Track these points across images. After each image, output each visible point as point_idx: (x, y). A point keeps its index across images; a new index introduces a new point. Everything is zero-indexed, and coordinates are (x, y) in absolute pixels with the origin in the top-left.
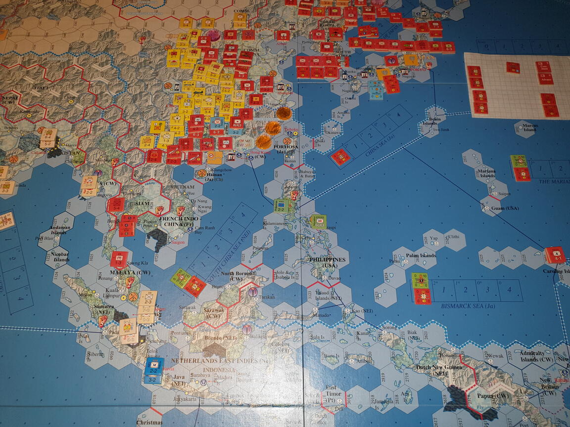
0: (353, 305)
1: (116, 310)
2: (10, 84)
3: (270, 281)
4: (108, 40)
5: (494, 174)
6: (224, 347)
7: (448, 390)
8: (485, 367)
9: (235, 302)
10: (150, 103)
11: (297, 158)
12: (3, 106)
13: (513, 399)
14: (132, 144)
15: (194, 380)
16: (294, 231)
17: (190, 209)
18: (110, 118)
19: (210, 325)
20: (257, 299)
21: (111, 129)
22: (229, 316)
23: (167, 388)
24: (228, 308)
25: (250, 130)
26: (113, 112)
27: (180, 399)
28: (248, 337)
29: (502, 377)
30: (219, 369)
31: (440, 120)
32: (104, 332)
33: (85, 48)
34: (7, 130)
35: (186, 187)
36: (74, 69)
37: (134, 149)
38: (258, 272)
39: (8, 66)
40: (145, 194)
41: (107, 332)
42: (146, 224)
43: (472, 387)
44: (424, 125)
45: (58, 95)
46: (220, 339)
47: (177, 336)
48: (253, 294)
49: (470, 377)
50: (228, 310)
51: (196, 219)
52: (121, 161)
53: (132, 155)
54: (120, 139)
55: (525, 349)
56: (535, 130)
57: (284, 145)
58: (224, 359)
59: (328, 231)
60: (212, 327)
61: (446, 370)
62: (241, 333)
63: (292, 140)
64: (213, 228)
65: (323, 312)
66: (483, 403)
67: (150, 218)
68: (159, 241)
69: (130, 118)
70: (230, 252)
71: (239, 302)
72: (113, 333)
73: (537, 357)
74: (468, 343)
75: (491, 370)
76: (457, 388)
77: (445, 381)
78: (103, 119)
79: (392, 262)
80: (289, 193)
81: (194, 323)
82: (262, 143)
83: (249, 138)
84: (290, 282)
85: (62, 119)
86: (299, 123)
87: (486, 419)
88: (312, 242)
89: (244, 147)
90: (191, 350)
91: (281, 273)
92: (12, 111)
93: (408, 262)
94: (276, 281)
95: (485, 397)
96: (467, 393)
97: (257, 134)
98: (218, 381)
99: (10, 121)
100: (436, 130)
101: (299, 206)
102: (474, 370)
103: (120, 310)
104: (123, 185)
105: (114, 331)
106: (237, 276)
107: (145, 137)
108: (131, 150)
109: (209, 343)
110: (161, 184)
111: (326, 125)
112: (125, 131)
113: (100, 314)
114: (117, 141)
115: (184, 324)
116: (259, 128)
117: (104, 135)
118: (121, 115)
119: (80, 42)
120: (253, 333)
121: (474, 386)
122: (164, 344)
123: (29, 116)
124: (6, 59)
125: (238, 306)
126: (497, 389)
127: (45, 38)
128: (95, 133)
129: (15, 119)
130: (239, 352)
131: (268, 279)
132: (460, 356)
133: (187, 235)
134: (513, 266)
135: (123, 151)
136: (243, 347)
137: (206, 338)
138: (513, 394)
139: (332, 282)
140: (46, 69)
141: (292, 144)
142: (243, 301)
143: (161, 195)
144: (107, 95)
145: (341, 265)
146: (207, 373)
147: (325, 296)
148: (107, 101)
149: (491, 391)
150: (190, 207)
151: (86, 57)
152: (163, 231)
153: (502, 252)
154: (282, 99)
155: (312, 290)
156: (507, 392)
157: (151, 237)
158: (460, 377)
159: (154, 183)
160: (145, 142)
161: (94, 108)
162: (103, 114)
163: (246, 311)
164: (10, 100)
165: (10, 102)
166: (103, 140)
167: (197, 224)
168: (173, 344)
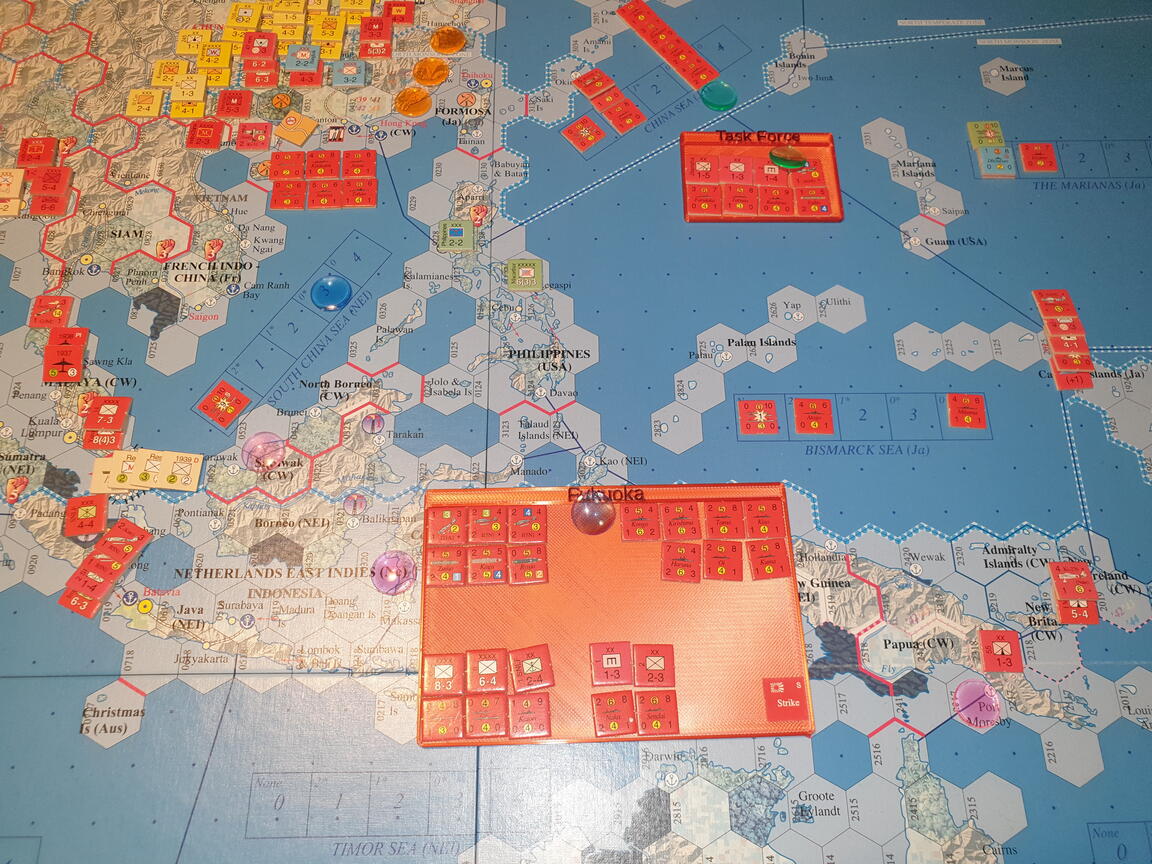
0: (602, 448)
1: (50, 464)
3: (415, 400)
5: (931, 169)
6: (300, 542)
7: (817, 634)
8: (902, 581)
9: (331, 445)
10: (156, 20)
11: (488, 136)
13: (964, 649)
14: (108, 108)
15: (225, 616)
16: (474, 294)
17: (235, 245)
18: (60, 52)
19: (268, 495)
20: (381, 440)
21: (62, 76)
22: (313, 476)
23: (161, 635)
24: (312, 459)
25: (382, 78)
26: (68, 39)
27: (191, 660)
28: (357, 521)
29: (940, 603)
30: (286, 591)
31: (813, 57)
32: (17, 512)
35: (230, 197)
37: (113, 117)
38: (387, 383)
40: (134, 213)
41: (24, 512)
42: (133, 277)
43: (872, 626)
44: (779, 69)
46: (292, 524)
47: (188, 519)
48: (373, 428)
49: (867, 605)
50: (312, 461)
51: (248, 266)
52: (81, 142)
53: (109, 130)
54: (82, 96)
55: (994, 542)
56: (1026, 78)
57: (458, 107)
58: (298, 569)
59: (554, 293)
60: (275, 499)
61: (814, 590)
62: (342, 511)
63: (478, 96)
64: (286, 286)
65: (535, 465)
66: (895, 661)
67: (144, 264)
68: (160, 313)
69: (108, 51)
70: (322, 337)
71: (340, 444)
72: (40, 514)
73: (1021, 558)
74: (864, 530)
75: (916, 587)
76: (838, 628)
77: (810, 613)
79: (694, 356)
80: (466, 210)
81: (232, 492)
82: (409, 103)
83: (378, 93)
84: (462, 401)
86: (495, 61)
87: (902, 693)
88: (515, 317)
89: (366, 112)
90: (222, 549)
91: (441, 382)
93: (731, 358)
94: (428, 401)
95: (900, 646)
96: (861, 639)
97: (398, 85)
98: (280, 617)
100: (804, 78)
101: (488, 238)
102: (878, 588)
103: (59, 464)
104: (83, 194)
105: (43, 511)
106: (337, 390)
107: (139, 92)
108: (106, 119)
109: (264, 534)
110: (174, 192)
111: (556, 66)
112: (96, 79)
113: (11, 474)
114: (76, 99)
115: (209, 493)
116: (403, 72)
117: (46, 89)
118: (88, 44)
120: (370, 513)
121: (878, 622)
122: (158, 537)
125: (337, 454)
126: (929, 629)
128: (24, 82)
130: (333, 553)
131: (409, 396)
132: (846, 559)
133: (225, 301)
134: (971, 364)
135: (88, 123)
136: (343, 543)
137: (258, 523)
138: (963, 637)
139: (557, 402)
141: (477, 106)
142: (347, 443)
143: (171, 215)
145: (578, 365)
146: (256, 600)
147: (539, 431)
148: (56, 15)
149: (916, 632)
150: (235, 239)
152: (172, 292)
153: (947, 334)
154: (460, 13)
155: (512, 419)
156: (952, 636)
157: (143, 306)
158: (845, 604)
159: (156, 191)
160: (139, 102)
161: (25, 31)
162: (45, 42)
163: (355, 464)
166: (41, 98)
167: (249, 277)
168: (181, 537)
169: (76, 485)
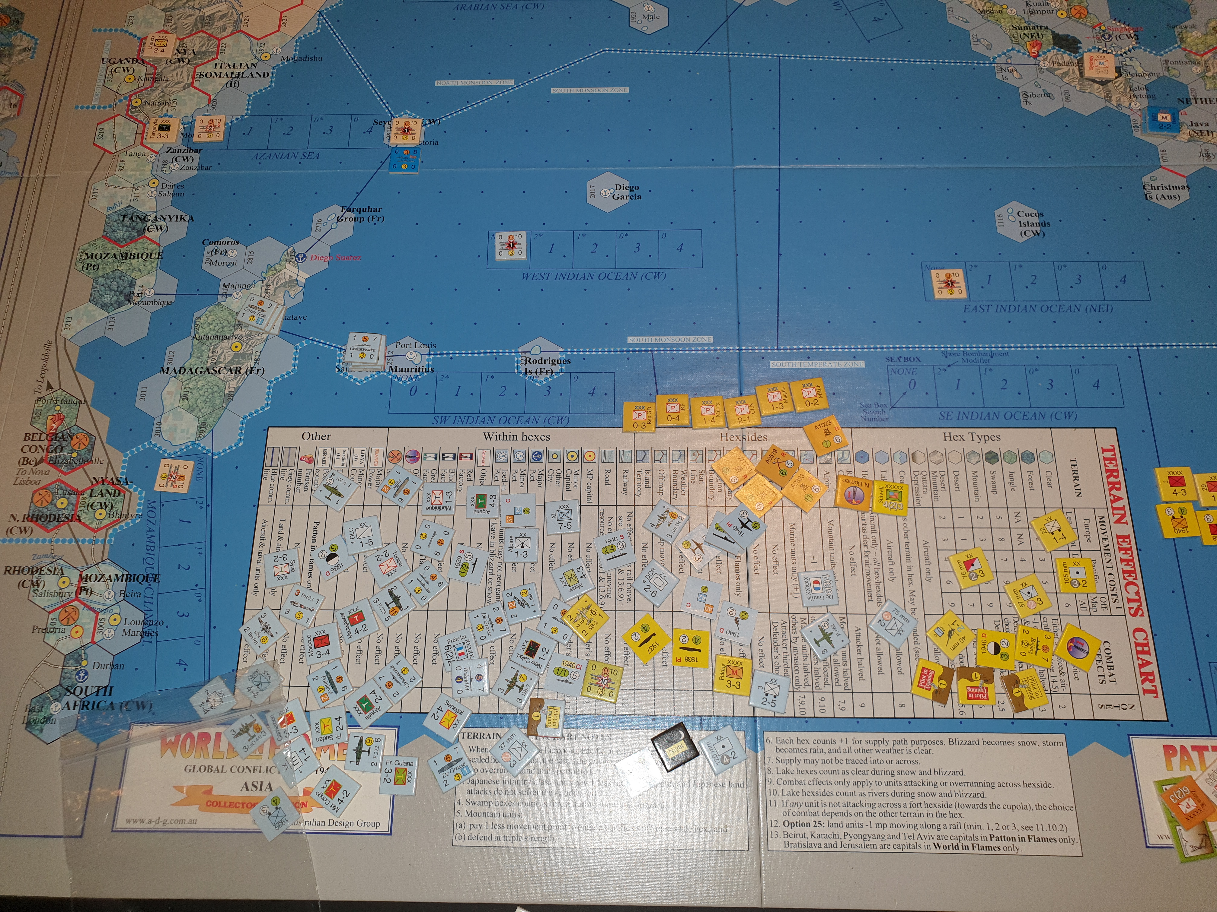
1: (1053, 32)
23: (1182, 139)
27: (1210, 155)
32: (1041, 63)
41: (1047, 63)
47: (1178, 66)
72: (1059, 64)
81: (1201, 49)
90: (1208, 86)
103: (1061, 32)
105: (1061, 62)
113: (1027, 39)
115: (1185, 49)
122: (1155, 78)
168: (1173, 78)
169: (1079, 45)
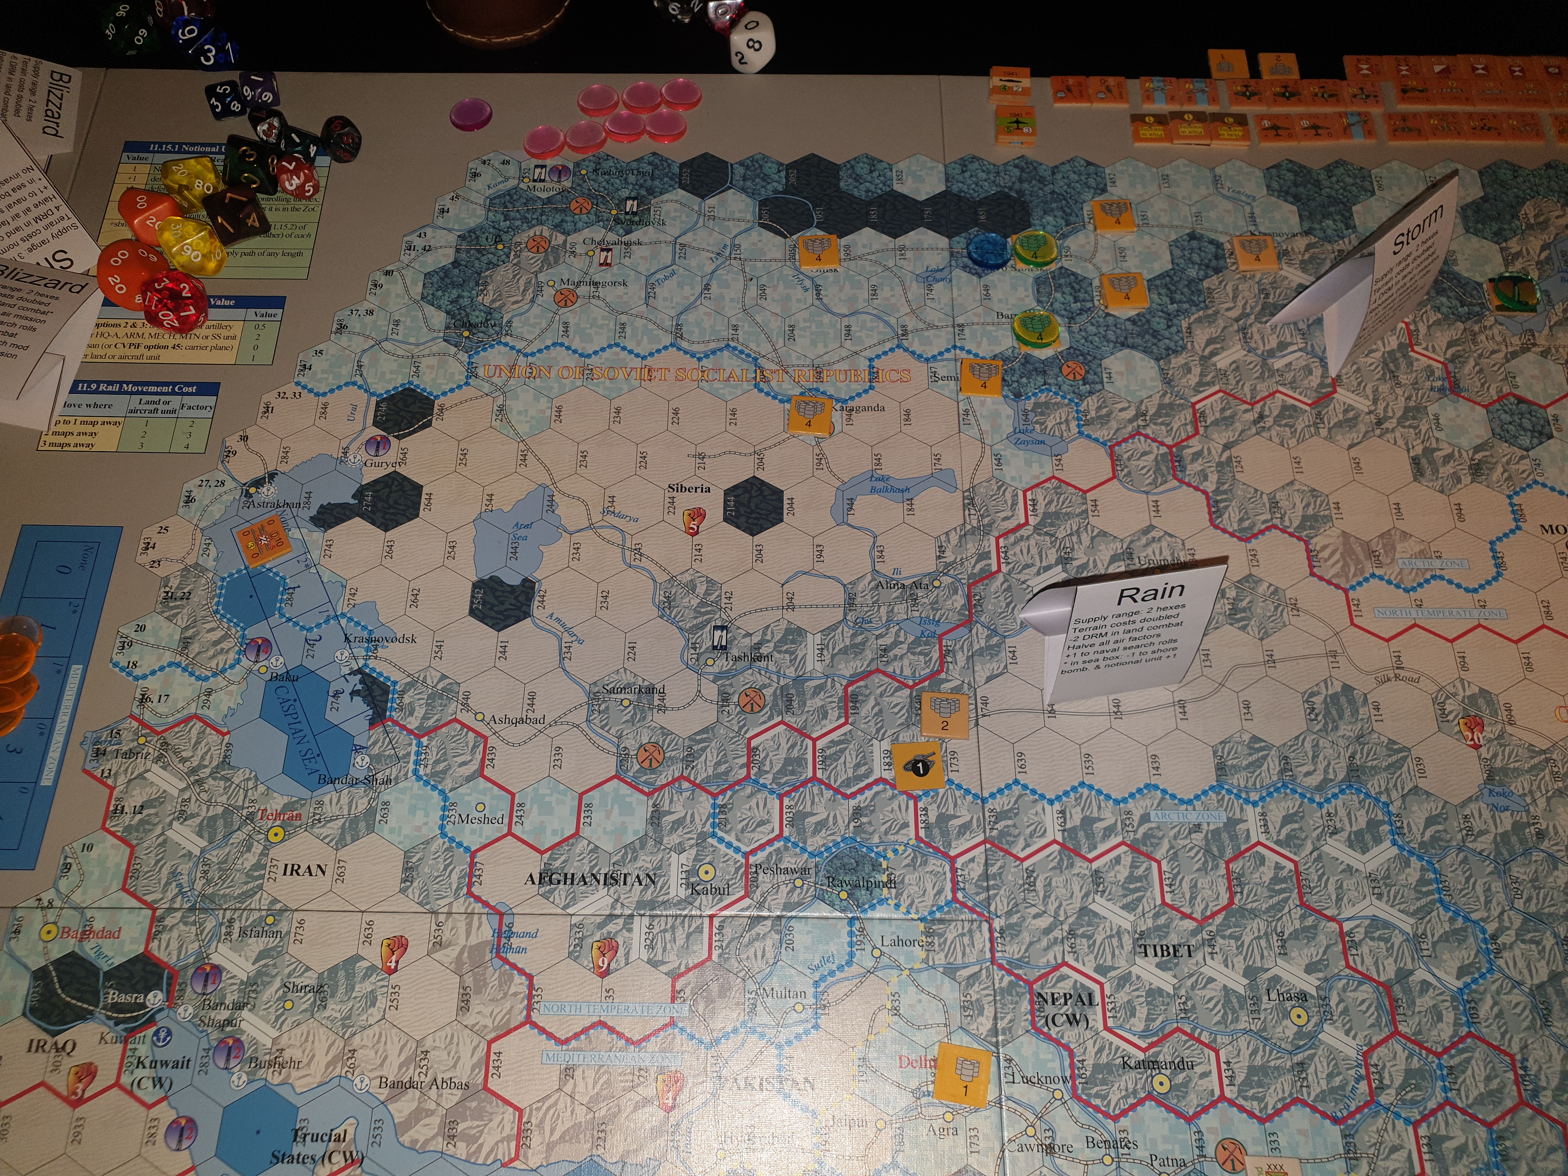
2: (1047, 931)
4: (1346, 729)
12: (1048, 1037)
33: (1273, 765)
34: (1098, 1153)
36: (1262, 860)
39: (1017, 850)
45: (1239, 984)
78: (1454, 1106)
85: (1295, 1101)
92: (1090, 1062)
99: (1097, 1109)
119: (1246, 737)
123: (1161, 1083)
124: (1000, 816)
127: (1116, 723)
129: (1114, 1097)
140: (1159, 863)
144: (1425, 986)
151: (1291, 804)
164: (1068, 1009)
165: (1072, 1020)
